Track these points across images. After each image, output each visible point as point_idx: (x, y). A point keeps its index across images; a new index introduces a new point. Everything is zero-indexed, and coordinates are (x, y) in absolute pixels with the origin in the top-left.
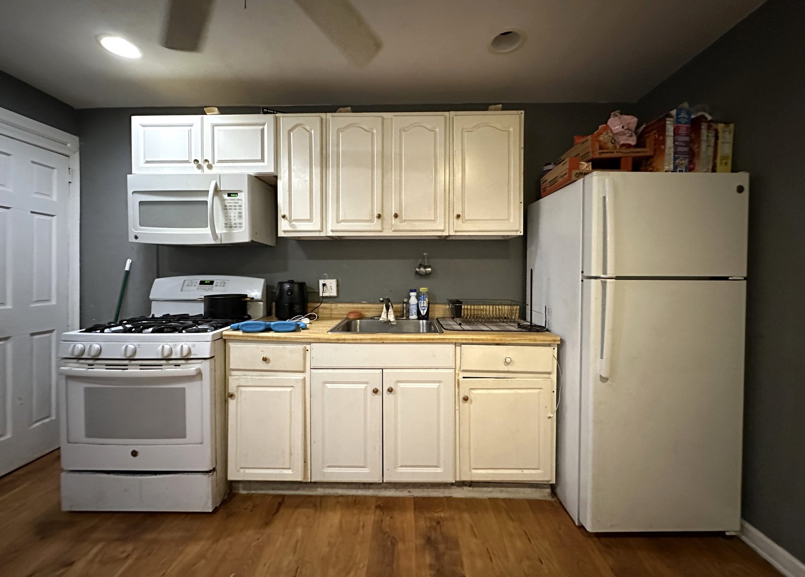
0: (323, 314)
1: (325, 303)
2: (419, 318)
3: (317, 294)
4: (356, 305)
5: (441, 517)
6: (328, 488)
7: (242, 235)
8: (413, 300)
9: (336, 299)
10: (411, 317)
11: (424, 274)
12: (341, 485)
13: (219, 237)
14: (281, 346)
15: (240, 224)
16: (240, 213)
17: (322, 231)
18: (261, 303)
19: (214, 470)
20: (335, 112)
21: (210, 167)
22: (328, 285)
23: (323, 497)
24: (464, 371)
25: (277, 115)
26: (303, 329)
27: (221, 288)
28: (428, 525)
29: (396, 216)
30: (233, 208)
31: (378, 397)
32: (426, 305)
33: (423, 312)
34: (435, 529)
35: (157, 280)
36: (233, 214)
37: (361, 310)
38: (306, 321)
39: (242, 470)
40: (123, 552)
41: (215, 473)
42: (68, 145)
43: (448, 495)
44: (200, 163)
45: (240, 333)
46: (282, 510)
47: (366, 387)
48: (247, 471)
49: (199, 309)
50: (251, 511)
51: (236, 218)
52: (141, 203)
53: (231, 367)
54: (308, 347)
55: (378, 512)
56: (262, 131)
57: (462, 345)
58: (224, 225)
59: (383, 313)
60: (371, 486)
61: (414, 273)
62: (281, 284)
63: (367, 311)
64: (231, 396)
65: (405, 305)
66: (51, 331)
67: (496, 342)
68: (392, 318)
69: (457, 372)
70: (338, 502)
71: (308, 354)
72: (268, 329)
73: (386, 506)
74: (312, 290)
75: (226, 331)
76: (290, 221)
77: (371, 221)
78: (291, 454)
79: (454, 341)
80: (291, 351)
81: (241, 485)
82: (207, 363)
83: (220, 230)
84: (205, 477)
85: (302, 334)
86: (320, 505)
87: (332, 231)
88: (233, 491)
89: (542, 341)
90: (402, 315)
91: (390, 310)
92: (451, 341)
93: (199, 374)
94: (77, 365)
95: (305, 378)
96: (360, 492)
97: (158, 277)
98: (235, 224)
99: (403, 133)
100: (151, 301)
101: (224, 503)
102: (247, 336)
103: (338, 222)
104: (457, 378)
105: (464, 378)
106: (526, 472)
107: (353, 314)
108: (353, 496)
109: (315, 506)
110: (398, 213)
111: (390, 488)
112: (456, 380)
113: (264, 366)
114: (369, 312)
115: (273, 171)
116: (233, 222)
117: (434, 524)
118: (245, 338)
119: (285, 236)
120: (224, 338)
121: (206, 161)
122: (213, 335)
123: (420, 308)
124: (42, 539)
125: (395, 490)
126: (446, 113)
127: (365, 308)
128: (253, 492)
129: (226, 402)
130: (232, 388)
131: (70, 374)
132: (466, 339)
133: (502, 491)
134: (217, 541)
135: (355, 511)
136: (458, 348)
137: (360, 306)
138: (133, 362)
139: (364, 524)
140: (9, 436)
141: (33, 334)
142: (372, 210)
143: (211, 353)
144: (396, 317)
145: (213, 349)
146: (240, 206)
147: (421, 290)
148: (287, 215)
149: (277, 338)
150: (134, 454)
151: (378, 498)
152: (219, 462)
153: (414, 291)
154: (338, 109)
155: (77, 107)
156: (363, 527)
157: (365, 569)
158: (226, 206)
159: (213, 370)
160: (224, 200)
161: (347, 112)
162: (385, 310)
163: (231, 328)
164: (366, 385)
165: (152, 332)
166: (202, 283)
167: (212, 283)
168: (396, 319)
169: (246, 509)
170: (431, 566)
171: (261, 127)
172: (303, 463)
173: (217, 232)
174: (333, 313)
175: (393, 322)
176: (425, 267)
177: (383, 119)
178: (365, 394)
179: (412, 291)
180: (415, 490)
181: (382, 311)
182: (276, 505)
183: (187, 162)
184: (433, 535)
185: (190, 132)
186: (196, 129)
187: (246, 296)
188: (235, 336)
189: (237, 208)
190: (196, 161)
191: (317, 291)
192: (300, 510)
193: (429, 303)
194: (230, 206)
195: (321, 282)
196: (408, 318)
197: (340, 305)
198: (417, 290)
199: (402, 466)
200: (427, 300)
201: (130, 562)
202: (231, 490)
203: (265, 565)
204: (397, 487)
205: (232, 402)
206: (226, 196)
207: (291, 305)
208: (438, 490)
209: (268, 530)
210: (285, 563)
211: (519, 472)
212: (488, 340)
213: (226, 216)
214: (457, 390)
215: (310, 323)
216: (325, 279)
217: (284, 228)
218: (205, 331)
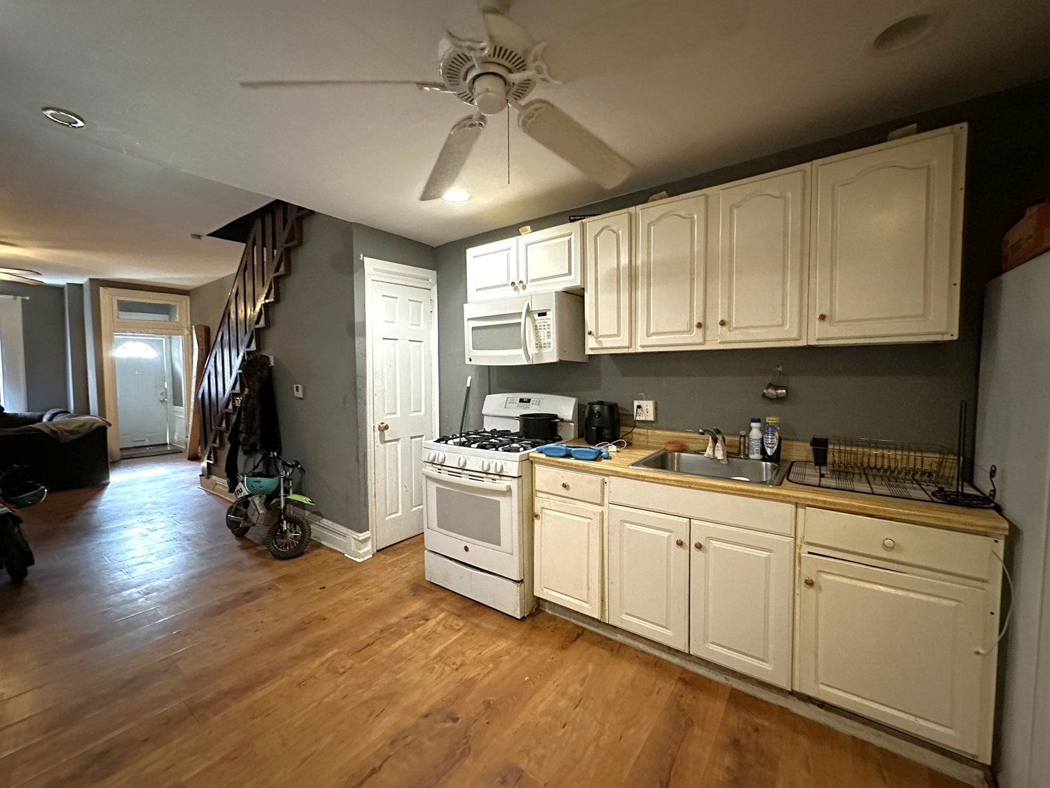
0: (637, 441)
1: (639, 427)
2: (764, 460)
3: (630, 417)
4: (678, 434)
5: (763, 726)
6: (628, 637)
7: (551, 355)
8: (755, 433)
9: (654, 425)
10: (752, 456)
11: (775, 397)
12: (642, 639)
13: (531, 357)
14: (580, 475)
15: (549, 343)
16: (549, 332)
17: (631, 347)
18: (572, 424)
19: (522, 581)
20: (647, 202)
21: (524, 287)
22: (644, 408)
23: (622, 645)
24: (809, 544)
25: (583, 221)
26: (605, 459)
27: (537, 407)
28: (741, 726)
29: (723, 323)
30: (543, 327)
31: (683, 552)
32: (776, 441)
33: (769, 452)
34: (749, 735)
35: (488, 396)
36: (543, 333)
37: (683, 440)
38: (612, 448)
39: (545, 590)
40: (457, 625)
41: (523, 585)
42: (430, 280)
43: (784, 706)
44: (516, 285)
45: (543, 456)
46: (579, 641)
47: (670, 536)
48: (550, 592)
49: (515, 427)
50: (552, 631)
51: (546, 338)
52: (474, 329)
53: (537, 489)
54: (607, 479)
55: (680, 685)
56: (570, 242)
57: (807, 508)
58: (535, 346)
59: (708, 448)
60: (677, 654)
61: (761, 395)
62: (591, 404)
63: (691, 442)
64: (537, 516)
65: (742, 439)
66: (422, 436)
67: (868, 512)
68: (720, 455)
69: (798, 542)
70: (637, 657)
71: (606, 487)
72: (568, 455)
73: (691, 682)
74: (625, 412)
75: (533, 453)
76: (596, 338)
77: (690, 331)
78: (588, 588)
79: (797, 501)
80: (590, 482)
81: (547, 604)
82: (515, 481)
83: (532, 350)
84: (514, 585)
85: (602, 465)
86: (618, 651)
87: (642, 346)
88: (541, 608)
89: (963, 524)
90: (737, 453)
91: (718, 444)
92: (788, 499)
93: (508, 492)
94: (432, 468)
95: (602, 512)
96: (664, 656)
97: (490, 394)
98: (545, 344)
99: (735, 211)
100: (483, 416)
101: (531, 615)
102: (550, 460)
103: (648, 336)
104: (798, 551)
105: (809, 553)
106: (921, 722)
107: (673, 445)
108: (655, 656)
109: (612, 650)
110: (726, 319)
111: (701, 665)
112: (797, 555)
113: (563, 492)
114: (693, 443)
115: (579, 284)
116: (543, 342)
117: (750, 728)
118: (548, 462)
119: (592, 353)
120: (530, 459)
121: (521, 282)
122: (521, 456)
123: (765, 445)
124: (414, 595)
125: (707, 669)
126: (806, 166)
127: (688, 438)
128: (557, 614)
129: (533, 520)
130: (537, 510)
131: (429, 475)
132: (813, 500)
133: (879, 736)
134: (521, 645)
135: (654, 673)
136: (801, 510)
137: (683, 434)
138: (465, 472)
139: (660, 689)
140: (400, 513)
141: (412, 438)
142: (691, 317)
143: (518, 473)
144: (729, 455)
145: (521, 468)
146: (549, 325)
147: (767, 421)
148: (593, 330)
149: (576, 465)
150: (466, 549)
151: (685, 671)
152: (526, 575)
153: (758, 421)
154: (649, 198)
155: (435, 245)
156: (658, 692)
157: (647, 734)
158: (536, 326)
159: (521, 488)
160: (535, 320)
161: (661, 199)
162: (710, 444)
163: (537, 450)
164: (669, 534)
165: (477, 448)
166: (521, 401)
167: (529, 401)
168: (728, 457)
169: (548, 628)
170: (728, 770)
171: (568, 238)
172: (600, 601)
173: (529, 353)
174: (649, 440)
175: (722, 460)
176: (776, 388)
177: (707, 197)
178: (668, 545)
179: (754, 421)
180: (734, 679)
181: (708, 445)
182: (575, 635)
183: (506, 285)
184: (743, 741)
185: (508, 256)
186: (513, 252)
187: (555, 416)
188: (539, 458)
189: (546, 327)
190: (513, 283)
191: (632, 413)
192: (595, 648)
193: (780, 439)
194: (540, 326)
195: (636, 403)
196: (747, 457)
197: (658, 432)
198: (762, 420)
199: (713, 643)
200: (776, 434)
201: (460, 634)
202: (539, 606)
203: (554, 682)
204: (710, 666)
205: (537, 522)
206: (536, 316)
207: (599, 430)
208: (768, 692)
209: (564, 654)
210: (571, 690)
211: (912, 718)
212: (853, 506)
213: (537, 336)
214: (797, 568)
215: (618, 451)
216: (641, 400)
217: (591, 345)
218: (517, 450)
